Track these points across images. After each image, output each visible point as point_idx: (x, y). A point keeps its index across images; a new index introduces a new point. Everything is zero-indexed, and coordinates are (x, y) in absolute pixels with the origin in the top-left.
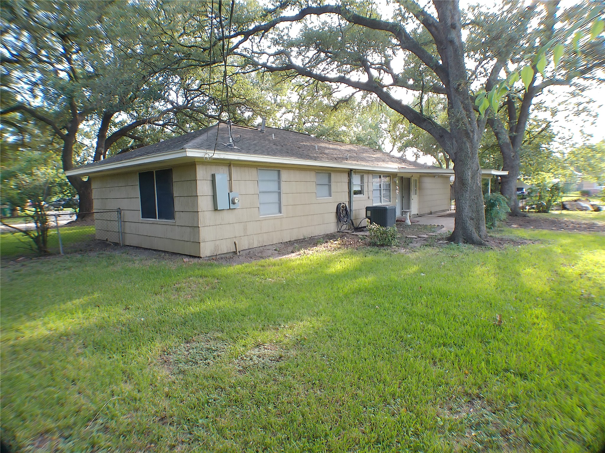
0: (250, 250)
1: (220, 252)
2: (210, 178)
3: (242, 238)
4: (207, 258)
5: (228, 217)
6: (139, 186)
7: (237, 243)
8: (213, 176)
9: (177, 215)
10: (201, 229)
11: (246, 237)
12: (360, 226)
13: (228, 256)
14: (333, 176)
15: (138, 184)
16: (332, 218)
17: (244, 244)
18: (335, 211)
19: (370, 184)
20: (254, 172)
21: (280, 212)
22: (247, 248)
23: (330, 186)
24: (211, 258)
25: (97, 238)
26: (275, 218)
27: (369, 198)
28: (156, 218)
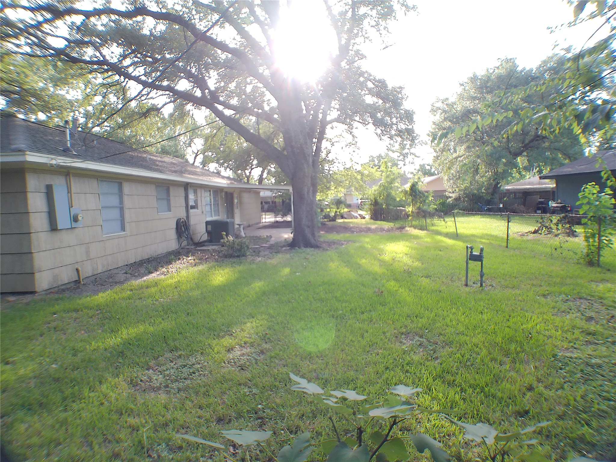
0: (95, 277)
1: (60, 283)
2: (44, 190)
3: (84, 262)
4: (44, 293)
5: (67, 238)
7: (80, 269)
8: (49, 187)
10: (35, 255)
11: (89, 261)
12: (201, 241)
13: (69, 286)
14: (172, 190)
16: (172, 234)
17: (87, 271)
18: (175, 227)
19: (203, 198)
20: (94, 183)
21: (123, 229)
22: (90, 275)
23: (168, 201)
24: (49, 291)
26: (119, 237)
27: (203, 212)
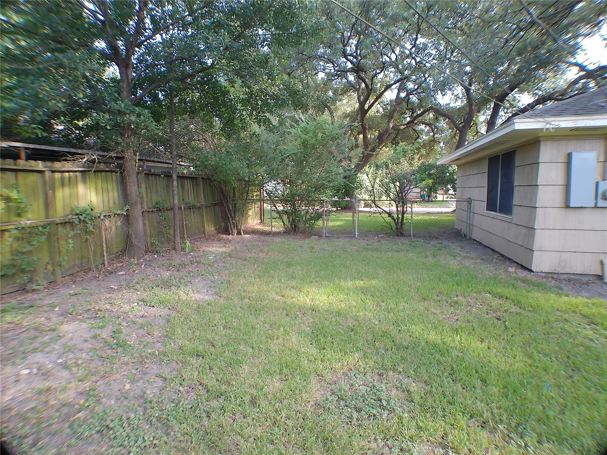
2: (564, 159)
5: (593, 219)
6: (486, 174)
8: (569, 156)
9: (515, 210)
10: (537, 232)
15: (487, 171)
24: (551, 275)
25: (456, 227)
28: (496, 212)
